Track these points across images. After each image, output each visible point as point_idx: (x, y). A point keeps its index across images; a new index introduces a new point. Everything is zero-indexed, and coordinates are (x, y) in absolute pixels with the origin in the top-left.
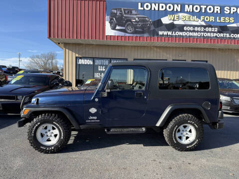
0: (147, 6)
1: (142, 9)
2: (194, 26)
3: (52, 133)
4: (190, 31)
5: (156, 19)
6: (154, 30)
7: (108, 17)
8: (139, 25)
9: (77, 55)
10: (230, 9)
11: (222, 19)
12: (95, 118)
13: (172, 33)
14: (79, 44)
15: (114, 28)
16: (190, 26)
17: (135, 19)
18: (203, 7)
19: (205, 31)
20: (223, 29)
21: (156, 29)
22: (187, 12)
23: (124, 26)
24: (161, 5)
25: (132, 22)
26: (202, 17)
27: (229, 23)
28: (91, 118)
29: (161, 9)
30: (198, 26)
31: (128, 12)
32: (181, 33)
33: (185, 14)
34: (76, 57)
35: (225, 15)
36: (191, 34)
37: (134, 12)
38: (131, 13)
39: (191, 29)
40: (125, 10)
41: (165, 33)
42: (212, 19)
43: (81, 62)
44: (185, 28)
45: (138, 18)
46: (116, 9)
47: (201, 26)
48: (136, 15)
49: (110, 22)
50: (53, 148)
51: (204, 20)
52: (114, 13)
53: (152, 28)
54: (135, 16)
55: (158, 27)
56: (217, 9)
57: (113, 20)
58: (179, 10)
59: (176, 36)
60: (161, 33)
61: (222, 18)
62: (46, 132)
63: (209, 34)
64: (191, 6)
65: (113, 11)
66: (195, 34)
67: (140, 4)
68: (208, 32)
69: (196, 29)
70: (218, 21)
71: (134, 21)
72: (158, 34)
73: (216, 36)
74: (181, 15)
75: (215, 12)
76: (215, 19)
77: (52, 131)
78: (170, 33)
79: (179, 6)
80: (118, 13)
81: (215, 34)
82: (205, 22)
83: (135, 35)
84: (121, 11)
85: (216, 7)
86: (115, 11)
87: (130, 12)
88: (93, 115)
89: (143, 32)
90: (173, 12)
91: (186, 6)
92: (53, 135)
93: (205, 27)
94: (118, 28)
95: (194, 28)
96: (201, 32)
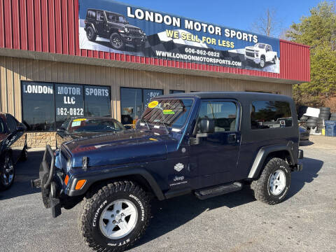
0: (139, 14)
1: (133, 16)
2: (196, 48)
3: (123, 214)
4: (192, 54)
5: (152, 34)
6: (149, 48)
7: (83, 21)
8: (130, 39)
9: (24, 78)
10: (230, 32)
11: (223, 43)
12: (182, 178)
13: (172, 55)
14: (28, 60)
15: (93, 39)
16: (192, 47)
17: (123, 29)
18: (205, 26)
19: (207, 56)
20: (225, 55)
21: (153, 47)
22: (187, 30)
23: (108, 38)
24: (157, 15)
25: (119, 33)
26: (203, 38)
27: (230, 48)
28: (177, 179)
29: (157, 20)
30: (200, 49)
31: (113, 18)
32: (182, 56)
33: (186, 32)
34: (22, 82)
35: (226, 39)
36: (193, 58)
37: (121, 19)
38: (118, 19)
39: (193, 51)
40: (108, 14)
41: (164, 54)
42: (213, 41)
43: (31, 89)
44: (186, 50)
45: (128, 28)
46: (95, 11)
47: (203, 49)
48: (125, 23)
49: (85, 29)
50: (128, 241)
51: (205, 42)
52: (92, 17)
53: (147, 45)
54: (124, 26)
55: (154, 45)
56: (218, 31)
57: (92, 26)
58: (179, 25)
59: (176, 59)
60: (158, 53)
61: (223, 41)
62: (113, 216)
63: (211, 60)
64: (191, 22)
65: (90, 12)
66: (197, 59)
67: (129, 9)
68: (211, 57)
69: (198, 52)
70: (219, 45)
71: (123, 32)
72: (155, 55)
73: (218, 63)
74: (181, 31)
75: (217, 33)
76: (217, 42)
77: (122, 211)
78: (169, 55)
79: (179, 19)
80: (99, 17)
81: (218, 61)
82: (207, 44)
83: (125, 53)
84: (103, 15)
85: (217, 28)
86: (94, 14)
87: (116, 18)
88: (179, 174)
89: (135, 50)
90: (172, 27)
91: (186, 22)
92: (123, 218)
93: (207, 50)
94: (98, 39)
95: (196, 50)
96: (203, 56)
